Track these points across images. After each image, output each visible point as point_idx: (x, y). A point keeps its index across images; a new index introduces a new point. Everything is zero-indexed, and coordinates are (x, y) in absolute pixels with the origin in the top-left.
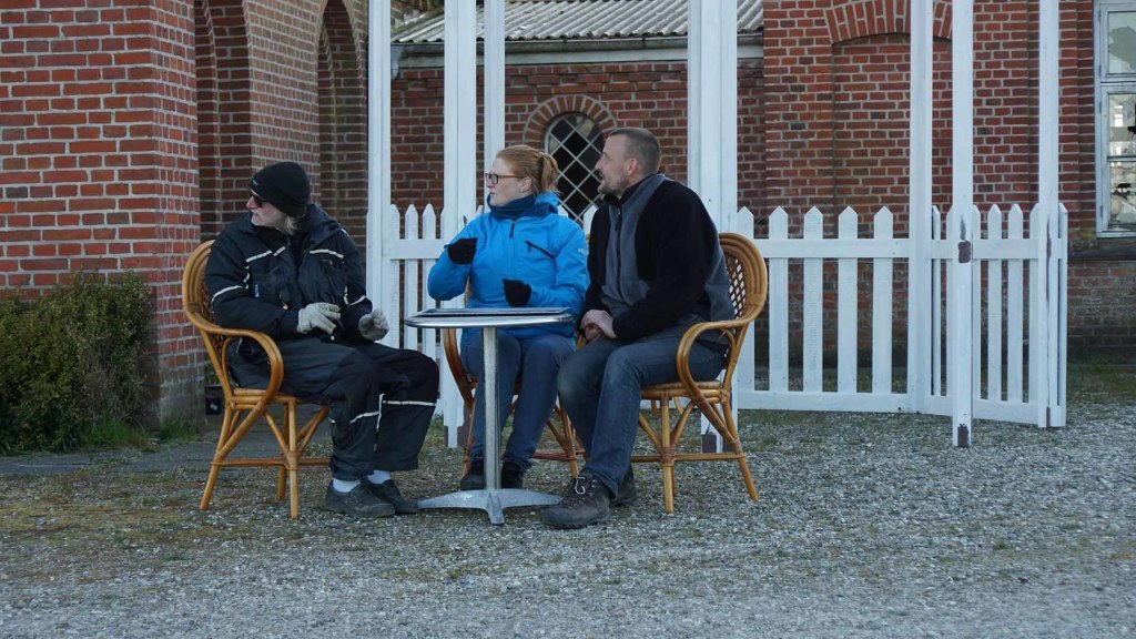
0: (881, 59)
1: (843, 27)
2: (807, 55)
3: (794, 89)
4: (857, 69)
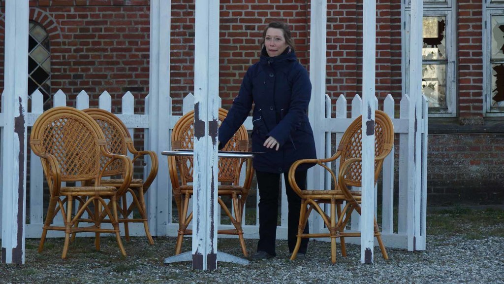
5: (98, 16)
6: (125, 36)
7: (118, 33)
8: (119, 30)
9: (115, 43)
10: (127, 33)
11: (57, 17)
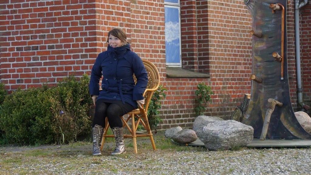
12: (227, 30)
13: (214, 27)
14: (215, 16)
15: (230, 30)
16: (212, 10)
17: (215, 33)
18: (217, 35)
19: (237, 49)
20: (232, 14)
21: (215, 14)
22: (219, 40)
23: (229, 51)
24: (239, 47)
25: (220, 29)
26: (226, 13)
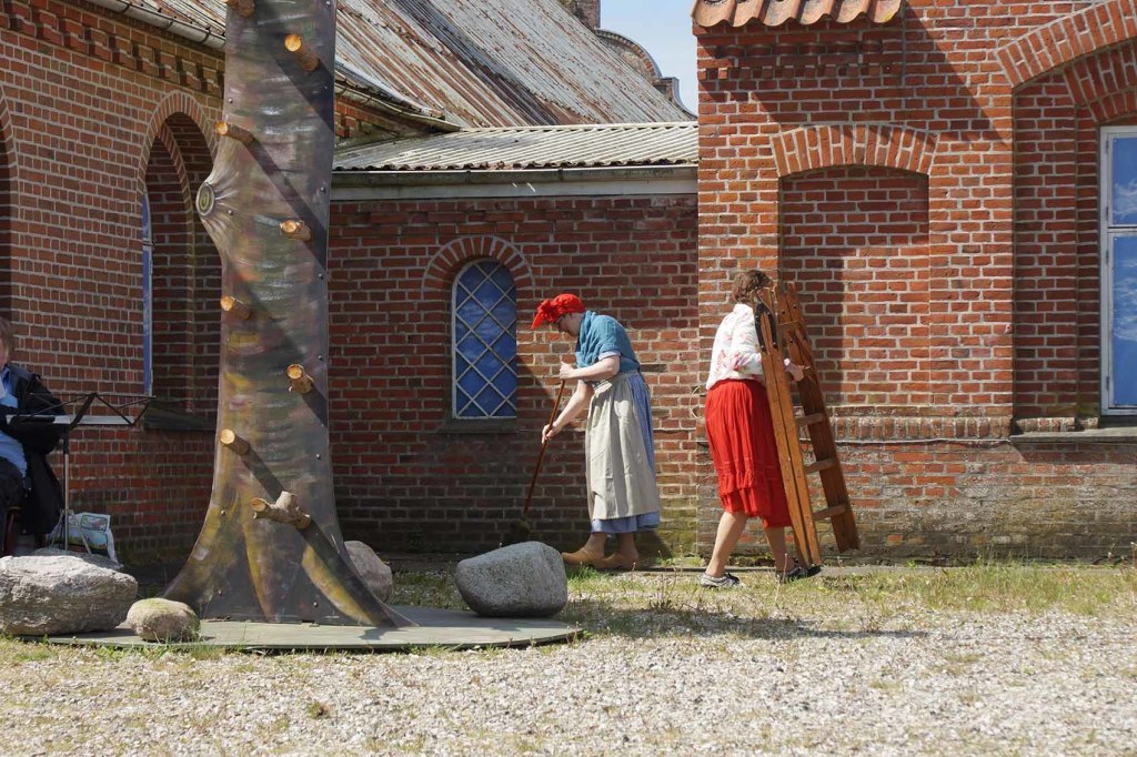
0: (840, 196)
1: (792, 159)
2: (748, 190)
3: (735, 231)
4: (811, 208)
5: (592, 247)
6: (636, 281)
7: (624, 275)
8: (625, 270)
9: (619, 292)
10: (639, 275)
11: (526, 250)
12: (59, 283)
13: (25, 272)
14: (28, 240)
15: (71, 285)
16: (24, 220)
17: (29, 292)
18: (33, 299)
19: (86, 343)
20: (74, 235)
21: (28, 234)
22: (39, 312)
23: (64, 347)
24: (91, 336)
25: (40, 281)
26: (59, 233)
